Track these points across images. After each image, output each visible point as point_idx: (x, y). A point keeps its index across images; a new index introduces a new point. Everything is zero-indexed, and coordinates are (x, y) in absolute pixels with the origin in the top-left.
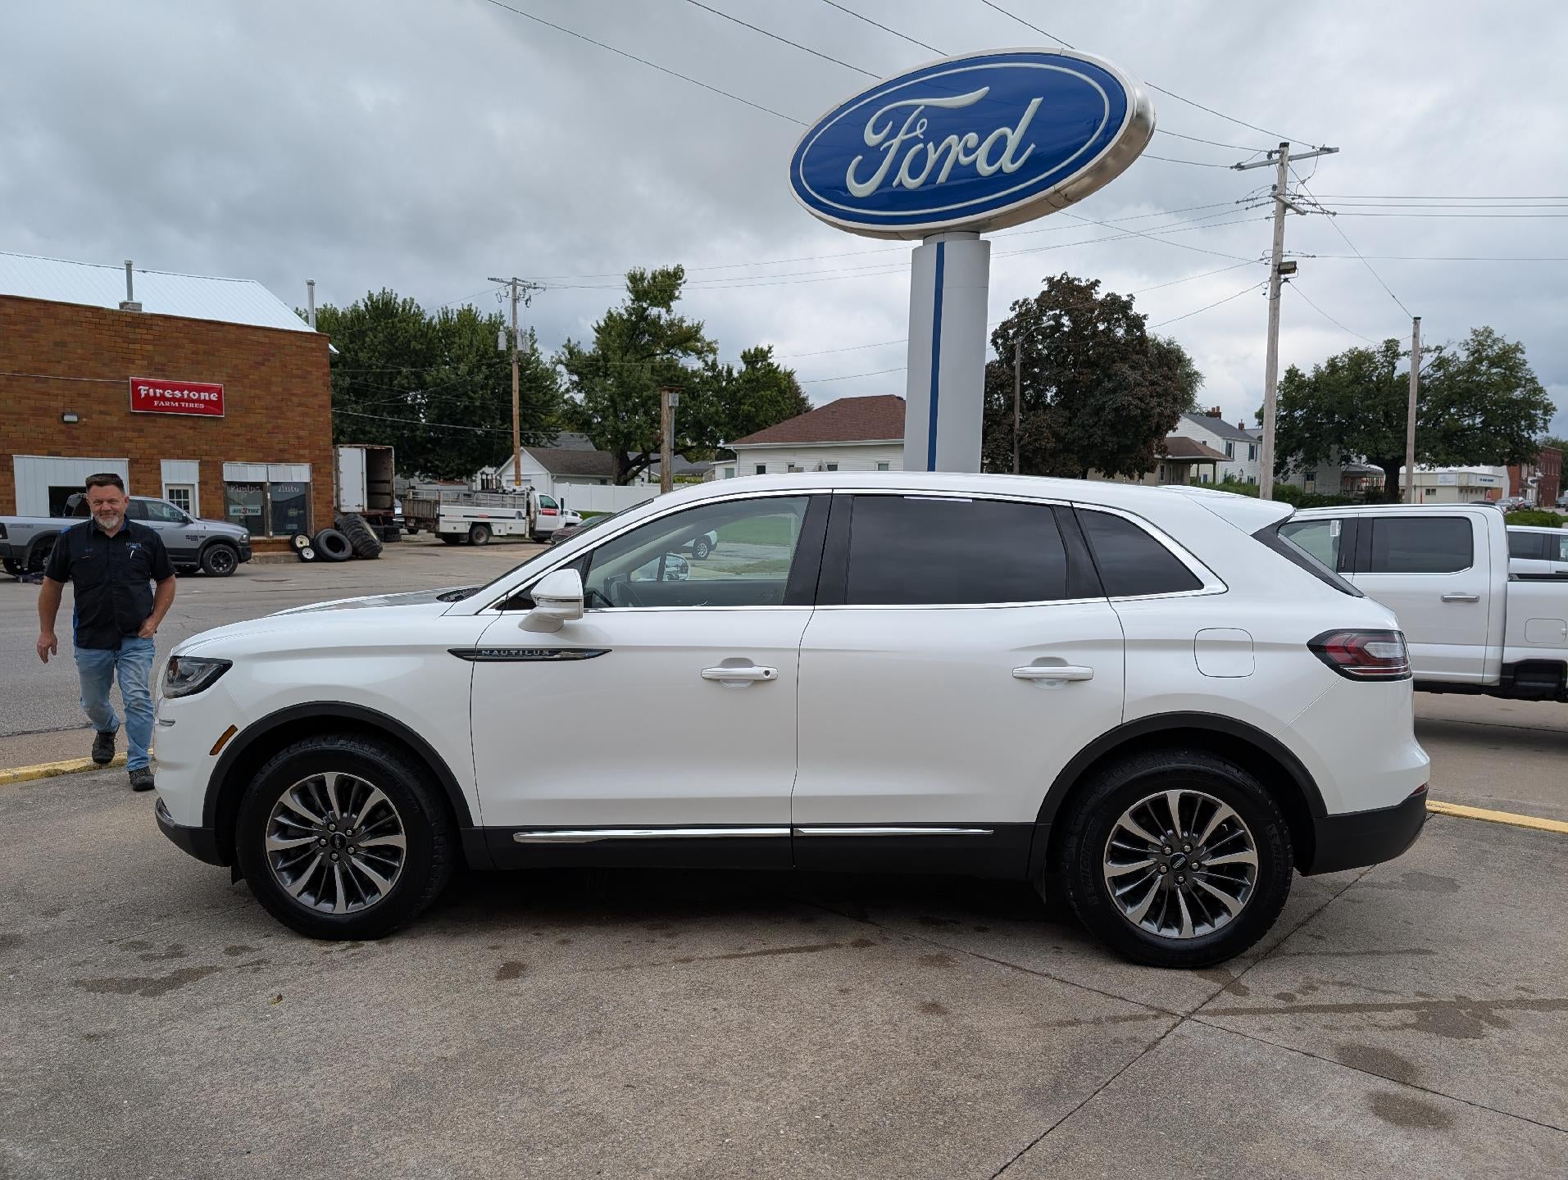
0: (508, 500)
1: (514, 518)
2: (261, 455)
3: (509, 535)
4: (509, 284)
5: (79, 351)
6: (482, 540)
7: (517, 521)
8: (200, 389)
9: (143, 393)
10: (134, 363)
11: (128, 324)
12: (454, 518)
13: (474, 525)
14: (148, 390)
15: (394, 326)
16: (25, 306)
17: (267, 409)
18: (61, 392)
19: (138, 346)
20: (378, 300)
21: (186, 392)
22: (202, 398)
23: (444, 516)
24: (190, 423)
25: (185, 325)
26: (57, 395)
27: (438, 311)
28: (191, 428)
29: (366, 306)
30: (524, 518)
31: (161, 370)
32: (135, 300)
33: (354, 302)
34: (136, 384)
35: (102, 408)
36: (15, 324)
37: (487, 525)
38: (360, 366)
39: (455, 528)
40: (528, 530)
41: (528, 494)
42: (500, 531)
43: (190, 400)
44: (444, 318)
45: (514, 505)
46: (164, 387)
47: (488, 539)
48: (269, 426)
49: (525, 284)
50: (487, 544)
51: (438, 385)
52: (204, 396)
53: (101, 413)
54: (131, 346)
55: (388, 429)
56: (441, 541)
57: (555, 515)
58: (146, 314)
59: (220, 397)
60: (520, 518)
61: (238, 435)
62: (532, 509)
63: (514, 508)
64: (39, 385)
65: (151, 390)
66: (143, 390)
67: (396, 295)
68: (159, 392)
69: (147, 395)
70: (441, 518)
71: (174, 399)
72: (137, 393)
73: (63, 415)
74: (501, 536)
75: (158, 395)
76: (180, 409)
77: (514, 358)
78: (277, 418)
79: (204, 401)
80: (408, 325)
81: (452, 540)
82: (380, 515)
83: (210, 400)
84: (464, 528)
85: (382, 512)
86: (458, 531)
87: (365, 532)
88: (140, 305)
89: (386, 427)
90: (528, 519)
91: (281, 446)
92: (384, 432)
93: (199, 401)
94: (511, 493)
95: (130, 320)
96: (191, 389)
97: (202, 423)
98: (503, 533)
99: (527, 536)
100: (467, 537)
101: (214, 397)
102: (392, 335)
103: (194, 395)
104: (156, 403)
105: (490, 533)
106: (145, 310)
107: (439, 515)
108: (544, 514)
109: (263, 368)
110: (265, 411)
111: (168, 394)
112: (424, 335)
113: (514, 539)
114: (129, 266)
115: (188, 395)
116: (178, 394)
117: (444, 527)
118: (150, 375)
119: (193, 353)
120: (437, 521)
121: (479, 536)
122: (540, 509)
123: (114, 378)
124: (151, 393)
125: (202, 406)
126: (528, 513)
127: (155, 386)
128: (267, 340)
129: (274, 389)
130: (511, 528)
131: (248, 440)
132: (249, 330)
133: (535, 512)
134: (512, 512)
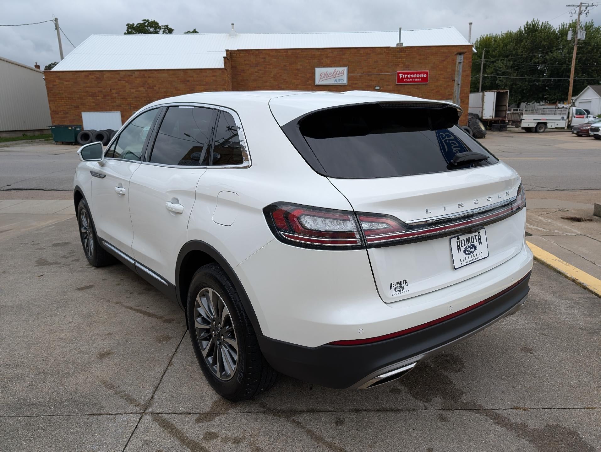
0: (558, 111)
1: (560, 120)
2: (441, 97)
3: (556, 128)
4: (578, 6)
5: (382, 64)
6: (542, 130)
7: (561, 121)
8: (420, 73)
9: (401, 77)
10: (398, 66)
11: (398, 52)
12: (529, 120)
13: (539, 123)
14: (402, 76)
15: (535, 35)
16: (366, 50)
17: (445, 79)
18: (375, 79)
19: (400, 60)
20: (530, 25)
21: (415, 75)
22: (421, 76)
23: (524, 120)
24: (416, 87)
25: (417, 49)
26: (374, 80)
27: (559, 25)
28: (416, 88)
29: (525, 28)
30: (566, 120)
31: (407, 67)
32: (401, 42)
33: (519, 27)
34: (399, 73)
35: (387, 83)
36: (363, 57)
37: (545, 124)
38: (518, 55)
39: (529, 125)
40: (567, 125)
41: (569, 109)
42: (551, 126)
43: (416, 78)
44: (562, 28)
45: (561, 114)
46: (408, 74)
47: (545, 130)
48: (445, 86)
49: (586, 5)
50: (544, 132)
51: (552, 60)
52: (422, 75)
53: (387, 85)
54: (398, 60)
55: (526, 82)
56: (524, 131)
57: (583, 118)
58: (404, 47)
59: (427, 76)
60: (563, 120)
61: (433, 90)
62: (570, 115)
63: (561, 115)
64: (369, 77)
65: (404, 76)
66: (401, 75)
67: (539, 21)
68: (406, 76)
69: (402, 77)
70: (523, 121)
71: (411, 78)
72: (399, 76)
73: (375, 87)
74: (553, 128)
75: (406, 77)
76: (413, 81)
77: (576, 43)
78: (448, 82)
79: (421, 78)
80: (542, 34)
81: (528, 130)
82: (500, 120)
83: (424, 77)
84: (533, 125)
85: (501, 119)
86: (530, 126)
87: (479, 127)
88: (402, 44)
89: (526, 81)
90: (567, 120)
91: (449, 93)
92: (524, 84)
93: (419, 78)
94: (562, 108)
95: (398, 50)
96: (417, 73)
97: (420, 86)
98: (553, 127)
99: (566, 128)
100: (534, 129)
101: (425, 76)
102: (534, 40)
103: (418, 76)
104: (405, 80)
105: (546, 127)
106: (405, 45)
107: (521, 120)
108: (577, 118)
109: (444, 62)
110: (444, 80)
111: (409, 76)
112: (548, 37)
113: (560, 130)
114: (400, 29)
115: (416, 76)
116: (412, 76)
117: (524, 124)
118: (404, 70)
119: (420, 60)
120: (520, 122)
121: (540, 128)
122: (575, 115)
123: (392, 72)
124: (403, 77)
125: (420, 80)
126: (568, 117)
127: (404, 74)
128: (447, 51)
129: (448, 70)
130: (557, 125)
131: (436, 92)
132: (441, 48)
133: (572, 117)
134: (559, 117)
